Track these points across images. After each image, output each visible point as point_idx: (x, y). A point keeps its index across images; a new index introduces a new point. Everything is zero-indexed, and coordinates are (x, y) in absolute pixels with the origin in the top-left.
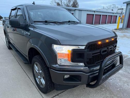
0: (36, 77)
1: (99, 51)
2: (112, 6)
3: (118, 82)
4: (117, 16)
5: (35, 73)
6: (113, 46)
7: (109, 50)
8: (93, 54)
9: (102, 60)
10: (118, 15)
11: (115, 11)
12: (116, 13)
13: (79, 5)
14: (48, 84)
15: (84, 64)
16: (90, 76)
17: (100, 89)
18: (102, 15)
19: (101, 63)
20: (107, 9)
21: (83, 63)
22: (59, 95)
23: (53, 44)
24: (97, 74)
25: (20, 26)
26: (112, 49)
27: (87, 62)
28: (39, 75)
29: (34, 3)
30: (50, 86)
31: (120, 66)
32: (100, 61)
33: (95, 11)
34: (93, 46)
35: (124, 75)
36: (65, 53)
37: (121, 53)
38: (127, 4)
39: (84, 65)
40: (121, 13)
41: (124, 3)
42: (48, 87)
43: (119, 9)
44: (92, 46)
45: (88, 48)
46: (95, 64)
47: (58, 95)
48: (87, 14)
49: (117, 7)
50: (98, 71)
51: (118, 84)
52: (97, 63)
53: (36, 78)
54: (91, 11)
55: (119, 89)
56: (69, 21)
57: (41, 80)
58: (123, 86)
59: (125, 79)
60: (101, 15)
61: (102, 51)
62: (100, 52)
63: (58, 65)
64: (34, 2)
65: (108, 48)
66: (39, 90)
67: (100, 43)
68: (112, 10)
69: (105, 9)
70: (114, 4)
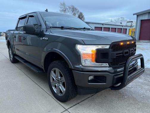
0: (52, 85)
1: (121, 52)
2: (120, 19)
3: (140, 90)
4: (126, 29)
5: (51, 82)
6: (134, 49)
7: (131, 52)
8: (117, 54)
9: (125, 62)
10: (128, 28)
11: (124, 24)
12: (125, 26)
13: (85, 19)
14: (70, 89)
15: (109, 64)
16: (115, 77)
17: (123, 97)
18: (111, 28)
19: (124, 65)
20: (115, 22)
21: (107, 64)
22: (80, 103)
23: (76, 45)
24: (122, 75)
25: (35, 31)
26: (133, 52)
27: (111, 63)
28: (57, 82)
29: (47, 11)
30: (72, 92)
31: (142, 70)
32: (122, 63)
33: (103, 24)
34: (117, 46)
35: (145, 83)
36: (89, 53)
37: (142, 55)
38: (138, 16)
39: (108, 66)
40: (131, 26)
41: (134, 14)
42: (70, 92)
43: (128, 22)
44: (115, 46)
45: (112, 48)
46: (118, 66)
47: (78, 104)
48: (95, 27)
49: (126, 20)
50: (123, 72)
51: (140, 92)
52: (120, 65)
53: (53, 87)
54: (99, 24)
55: (142, 96)
56: (84, 28)
57: (60, 87)
58: (145, 93)
59: (147, 87)
60: (109, 28)
61: (124, 52)
62: (123, 53)
63: (82, 65)
64: (47, 9)
65: (129, 50)
66: (57, 100)
67: (122, 44)
68: (121, 23)
69: (113, 22)
70: (122, 17)
